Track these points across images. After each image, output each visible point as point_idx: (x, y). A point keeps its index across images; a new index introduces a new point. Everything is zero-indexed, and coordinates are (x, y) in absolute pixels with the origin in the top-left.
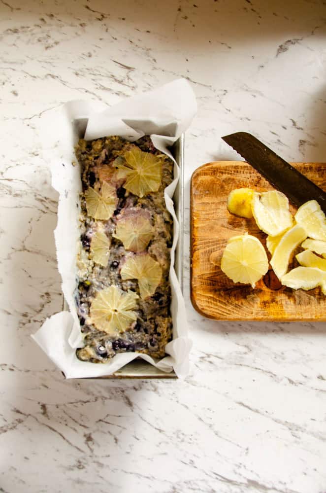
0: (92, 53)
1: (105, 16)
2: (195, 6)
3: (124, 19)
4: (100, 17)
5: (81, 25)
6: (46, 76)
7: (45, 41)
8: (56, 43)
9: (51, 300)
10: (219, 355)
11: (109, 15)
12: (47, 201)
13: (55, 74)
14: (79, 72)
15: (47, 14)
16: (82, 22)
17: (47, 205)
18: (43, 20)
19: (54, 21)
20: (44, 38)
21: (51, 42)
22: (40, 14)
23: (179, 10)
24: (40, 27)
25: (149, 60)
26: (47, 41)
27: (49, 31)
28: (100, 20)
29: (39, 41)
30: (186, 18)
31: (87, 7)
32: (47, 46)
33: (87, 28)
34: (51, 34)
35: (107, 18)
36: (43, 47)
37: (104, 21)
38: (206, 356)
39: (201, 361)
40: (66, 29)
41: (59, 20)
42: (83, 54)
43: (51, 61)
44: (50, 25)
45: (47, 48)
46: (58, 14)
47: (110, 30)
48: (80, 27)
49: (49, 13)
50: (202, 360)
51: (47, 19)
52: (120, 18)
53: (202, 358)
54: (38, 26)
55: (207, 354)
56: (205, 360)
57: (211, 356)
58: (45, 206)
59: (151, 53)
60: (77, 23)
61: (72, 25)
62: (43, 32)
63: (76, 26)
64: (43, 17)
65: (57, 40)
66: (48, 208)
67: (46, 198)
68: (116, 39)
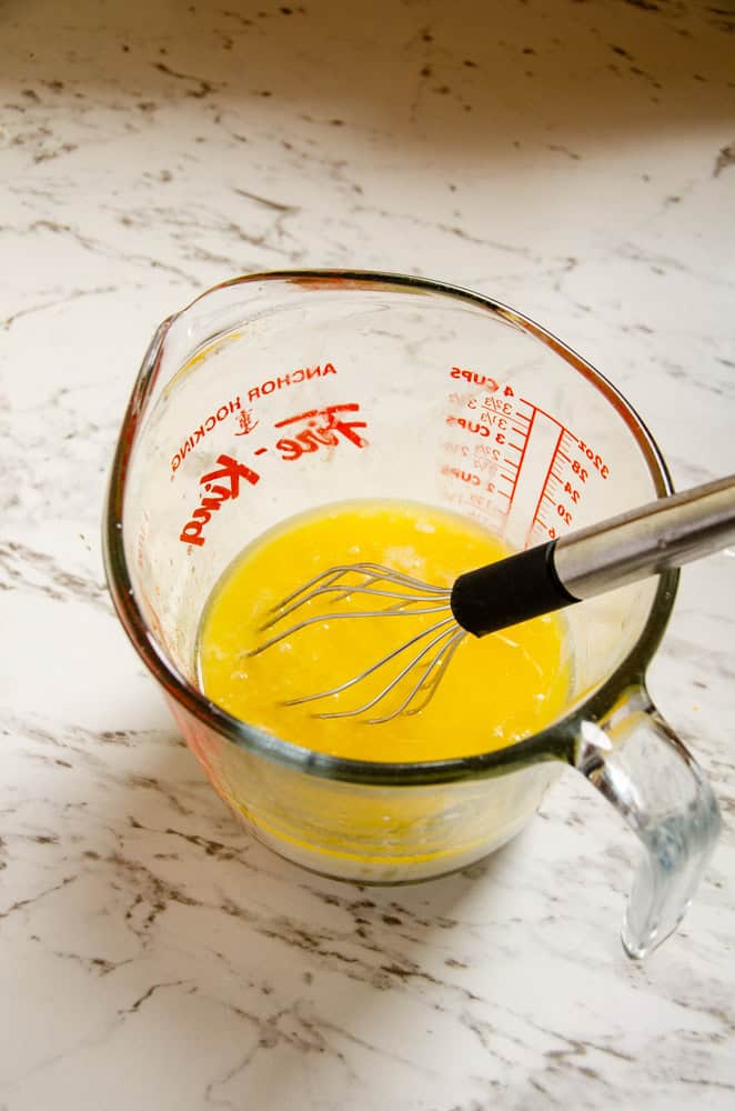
0: (175, 173)
1: (213, 87)
2: (469, 64)
3: (266, 94)
4: (198, 89)
5: (143, 107)
6: (33, 227)
7: (35, 142)
8: (69, 148)
9: (6, 861)
10: (618, 1046)
11: (224, 84)
12: (16, 554)
13: (62, 222)
14: (132, 217)
15: (43, 82)
16: (146, 100)
17: (15, 566)
18: (30, 94)
19: (64, 99)
20: (32, 137)
21: (51, 144)
22: (23, 81)
23: (426, 73)
24: (23, 110)
25: (341, 190)
26: (41, 145)
27: (46, 120)
28: (197, 95)
29: (18, 141)
30: (445, 90)
31: (162, 67)
32: (39, 155)
33: (158, 115)
34: (51, 126)
35: (215, 91)
36: (28, 157)
37: (210, 98)
38: (572, 1048)
39: (550, 1069)
40: (100, 117)
41: (79, 96)
42: (147, 175)
43: (49, 190)
44: (53, 106)
45: (39, 160)
46: (76, 82)
47: (227, 119)
48: (138, 112)
49: (51, 80)
50: (554, 1063)
51: (45, 94)
52: (255, 93)
53: (555, 1055)
54: (16, 107)
55: (572, 1043)
56: (569, 1065)
57: (588, 1049)
58: (7, 568)
59: (346, 172)
60: (132, 102)
61: (115, 107)
62: (31, 122)
63: (128, 109)
64: (29, 87)
65: (69, 138)
66: (17, 573)
67: (12, 546)
68: (243, 140)
